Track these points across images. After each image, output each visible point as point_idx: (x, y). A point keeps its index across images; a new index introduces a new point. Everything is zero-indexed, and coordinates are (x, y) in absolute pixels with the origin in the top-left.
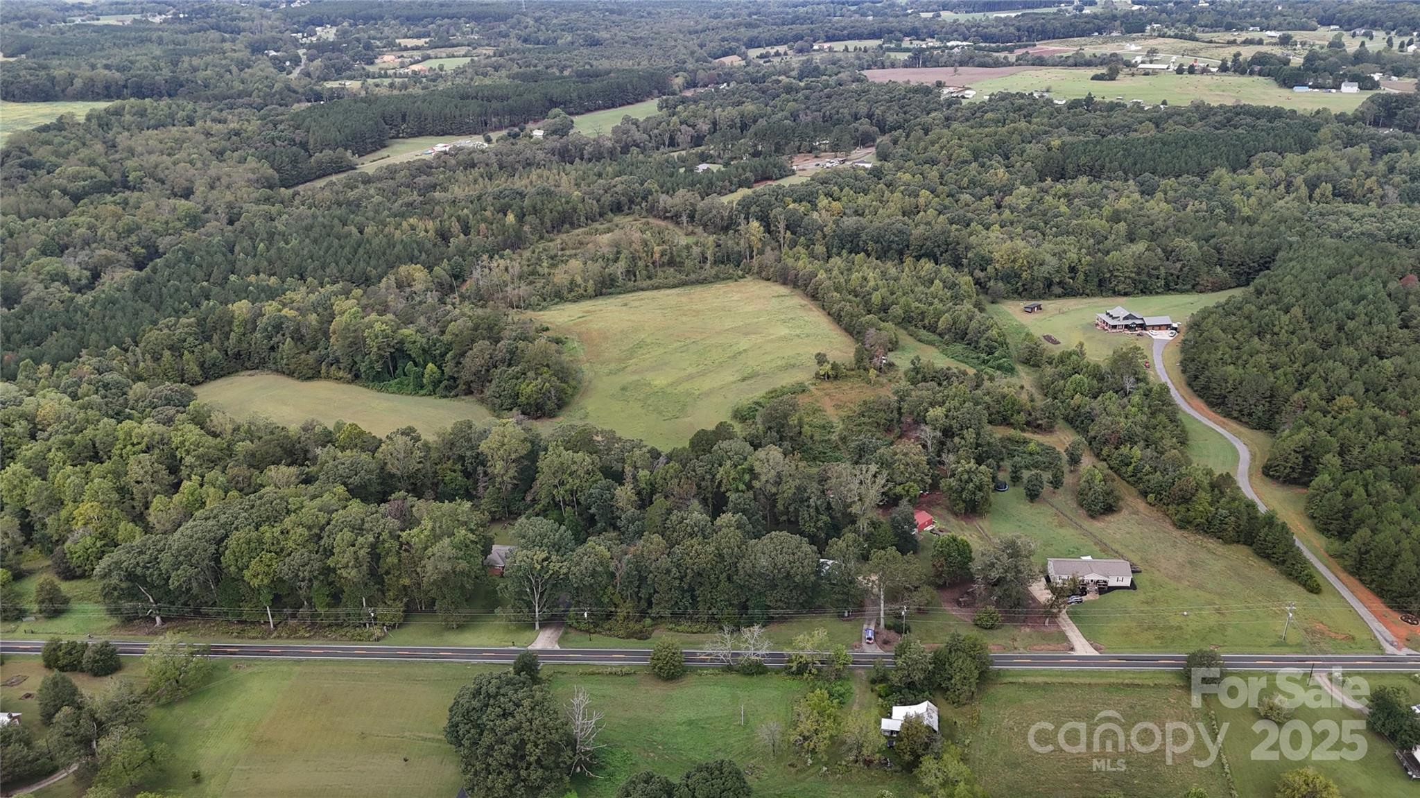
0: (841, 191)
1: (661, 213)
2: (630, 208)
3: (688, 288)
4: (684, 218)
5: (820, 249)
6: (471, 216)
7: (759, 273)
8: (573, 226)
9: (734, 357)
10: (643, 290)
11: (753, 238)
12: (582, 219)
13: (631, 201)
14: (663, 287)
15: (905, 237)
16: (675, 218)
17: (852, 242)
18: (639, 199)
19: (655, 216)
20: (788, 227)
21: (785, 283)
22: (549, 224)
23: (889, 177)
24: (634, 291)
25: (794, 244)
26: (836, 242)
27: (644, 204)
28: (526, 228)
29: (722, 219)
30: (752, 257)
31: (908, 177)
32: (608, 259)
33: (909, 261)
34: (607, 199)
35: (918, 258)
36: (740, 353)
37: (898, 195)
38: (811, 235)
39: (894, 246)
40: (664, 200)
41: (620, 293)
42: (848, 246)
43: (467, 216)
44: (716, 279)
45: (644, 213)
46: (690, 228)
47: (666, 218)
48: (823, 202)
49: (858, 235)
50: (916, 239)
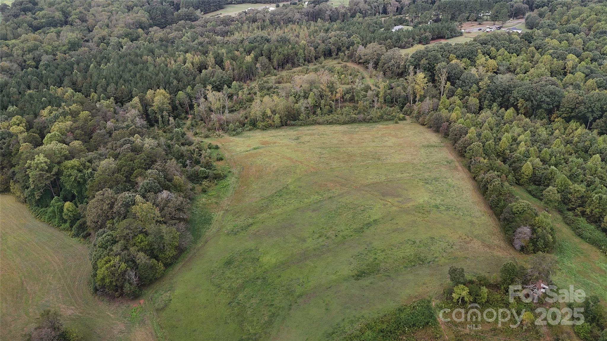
0: (498, 50)
1: (357, 60)
2: (337, 54)
3: (355, 126)
4: (371, 65)
5: (473, 101)
6: (225, 54)
7: (417, 118)
8: (294, 65)
9: (360, 230)
10: (319, 124)
11: (417, 86)
12: (301, 60)
13: (339, 50)
14: (335, 123)
15: (557, 98)
16: (364, 64)
17: (503, 96)
18: (345, 48)
19: (353, 61)
20: (448, 79)
21: (437, 131)
22: (275, 63)
23: (538, 42)
24: (312, 124)
25: (451, 94)
26: (488, 96)
27: (347, 52)
28: (258, 65)
29: (398, 67)
30: (414, 102)
31: (555, 42)
32: (300, 96)
33: (558, 123)
34: (322, 47)
35: (568, 120)
36: (369, 225)
37: (547, 57)
38: (468, 87)
39: (544, 106)
40: (361, 50)
41: (301, 125)
42: (500, 99)
43: (223, 54)
44: (381, 119)
45: (346, 59)
46: (374, 72)
47: (360, 63)
48: (481, 59)
49: (510, 92)
50: (568, 102)
